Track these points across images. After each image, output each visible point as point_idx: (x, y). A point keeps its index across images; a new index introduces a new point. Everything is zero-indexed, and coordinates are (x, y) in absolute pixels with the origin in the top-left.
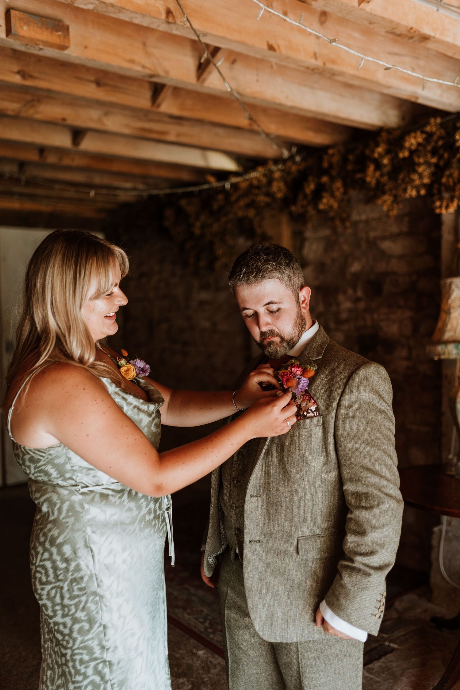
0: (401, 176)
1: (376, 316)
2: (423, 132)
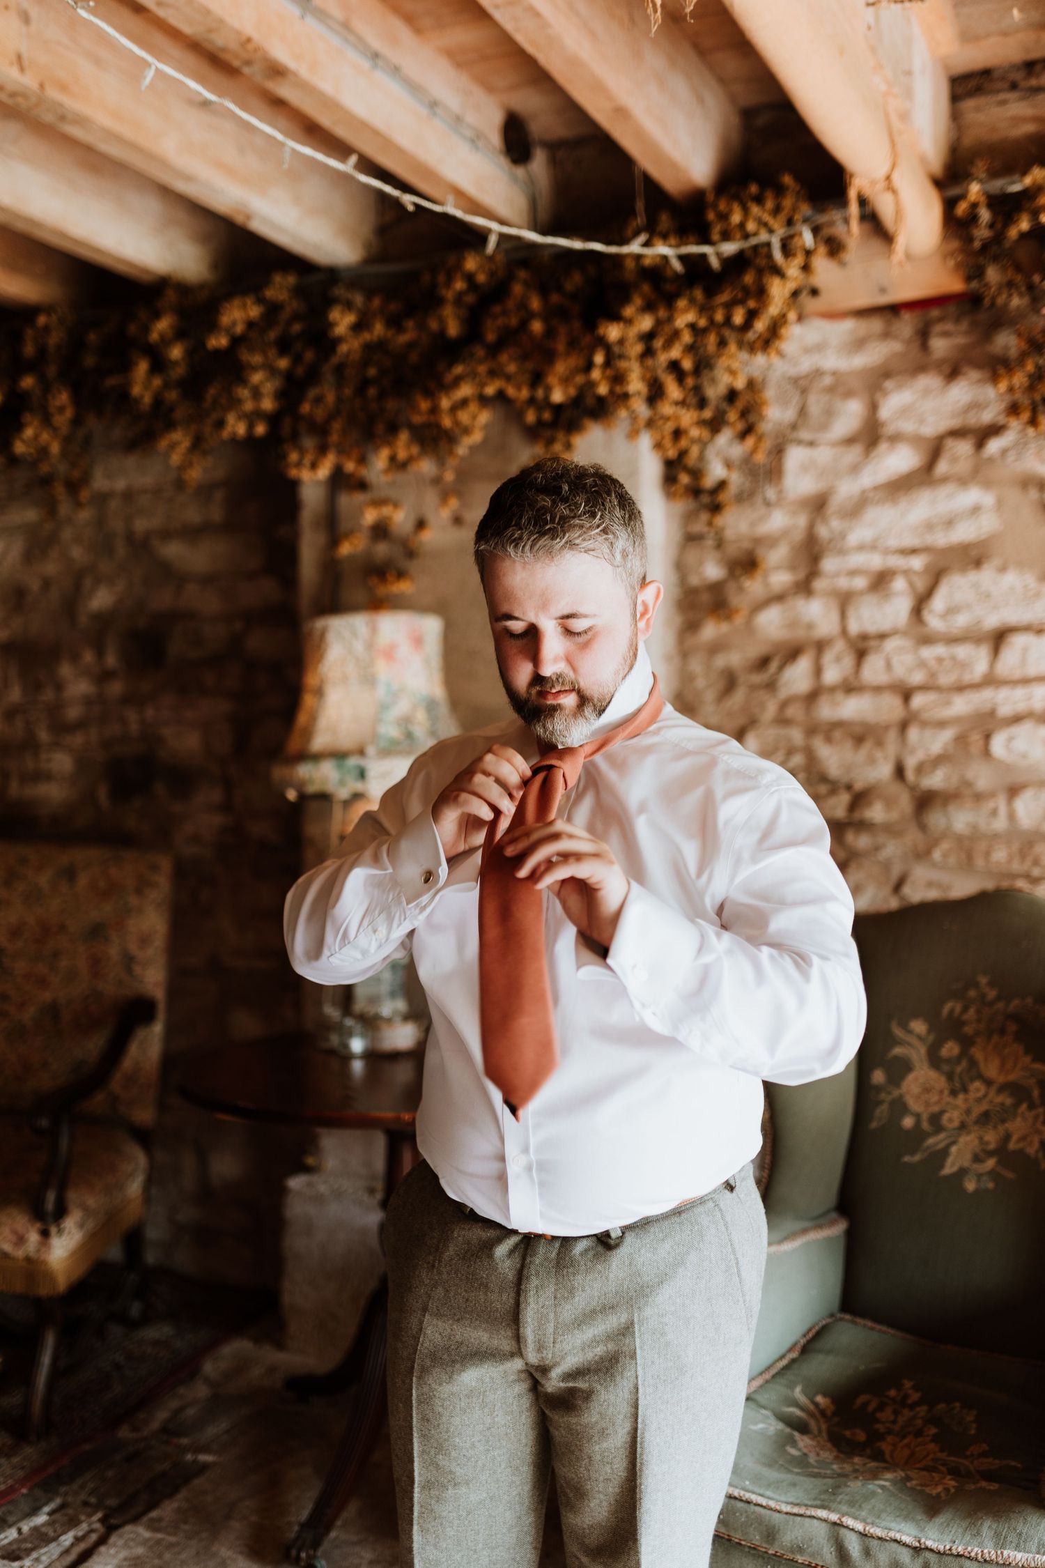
0: (212, 391)
1: (150, 713)
2: (260, 300)
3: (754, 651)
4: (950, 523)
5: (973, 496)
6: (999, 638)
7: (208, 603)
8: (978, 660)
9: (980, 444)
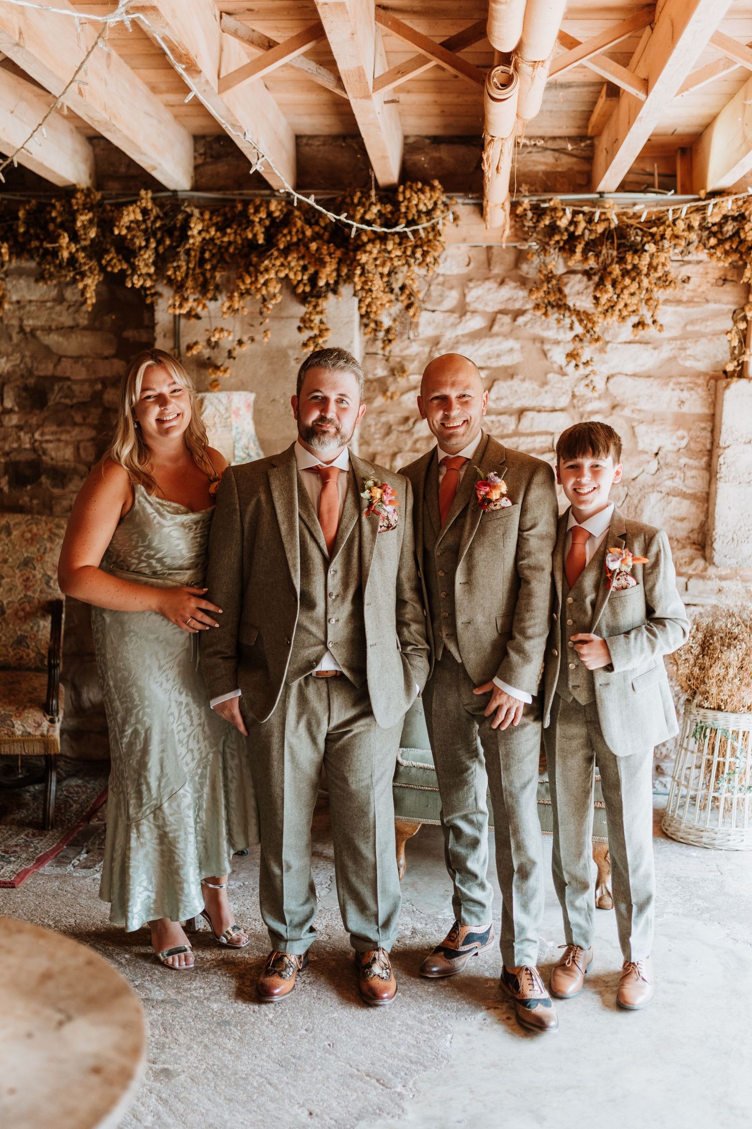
2: (139, 208)
3: (400, 415)
4: (499, 356)
5: (510, 343)
6: (521, 412)
7: (80, 373)
8: (510, 423)
9: (514, 320)
